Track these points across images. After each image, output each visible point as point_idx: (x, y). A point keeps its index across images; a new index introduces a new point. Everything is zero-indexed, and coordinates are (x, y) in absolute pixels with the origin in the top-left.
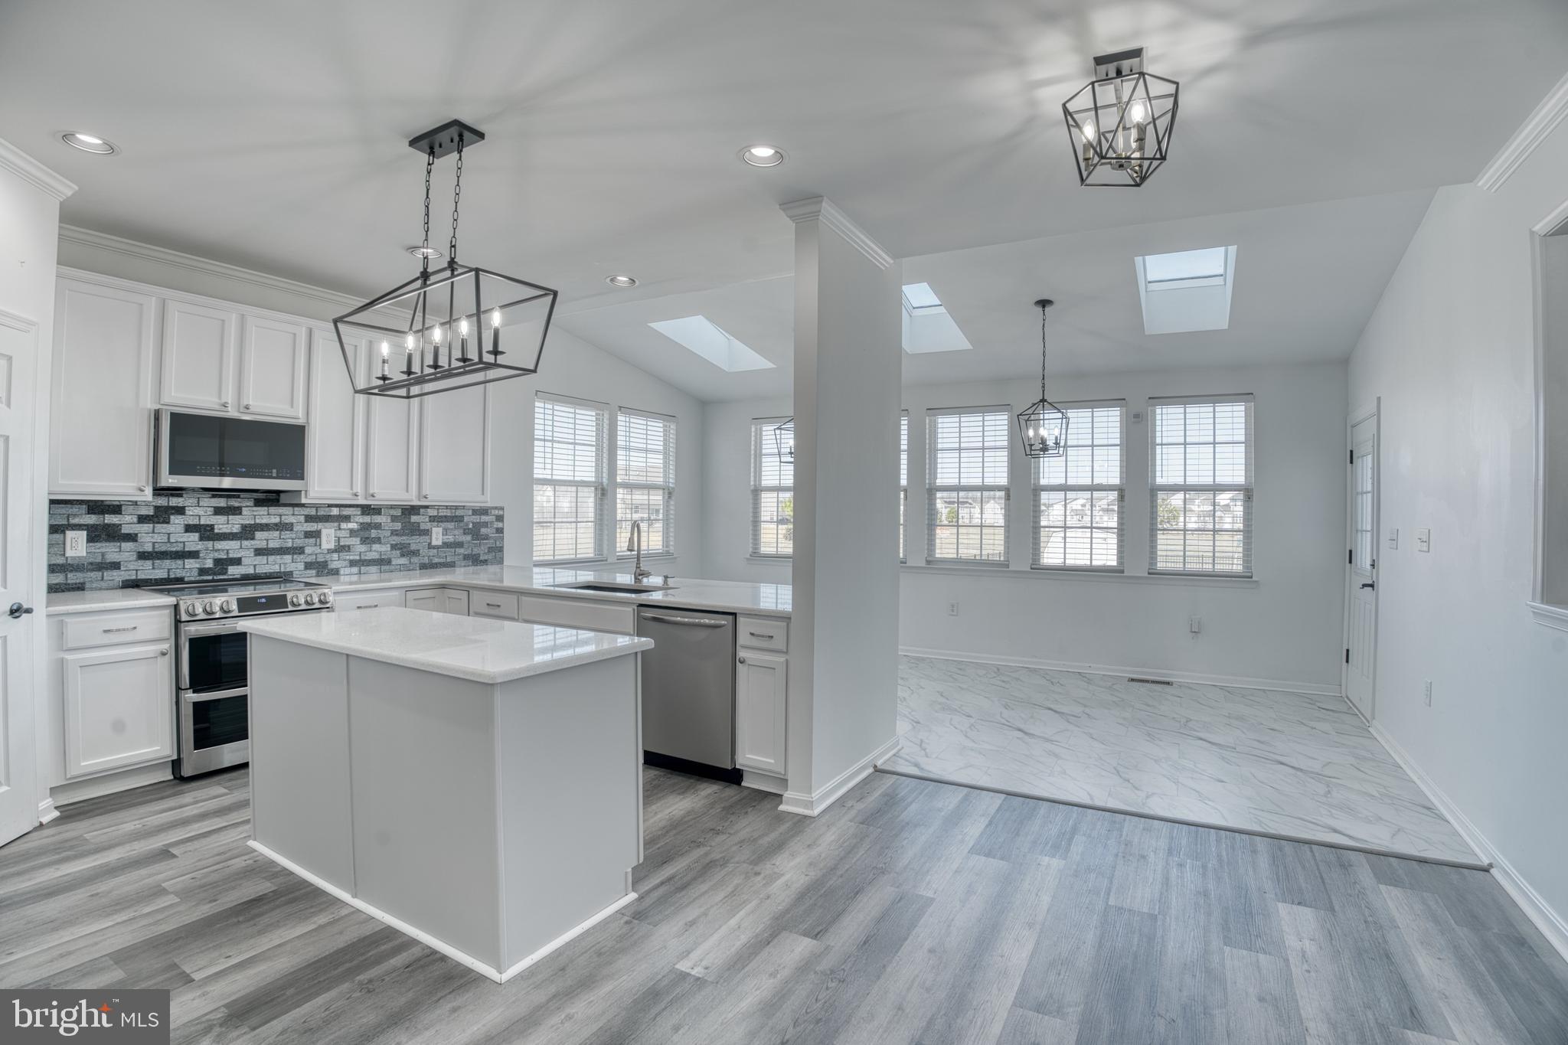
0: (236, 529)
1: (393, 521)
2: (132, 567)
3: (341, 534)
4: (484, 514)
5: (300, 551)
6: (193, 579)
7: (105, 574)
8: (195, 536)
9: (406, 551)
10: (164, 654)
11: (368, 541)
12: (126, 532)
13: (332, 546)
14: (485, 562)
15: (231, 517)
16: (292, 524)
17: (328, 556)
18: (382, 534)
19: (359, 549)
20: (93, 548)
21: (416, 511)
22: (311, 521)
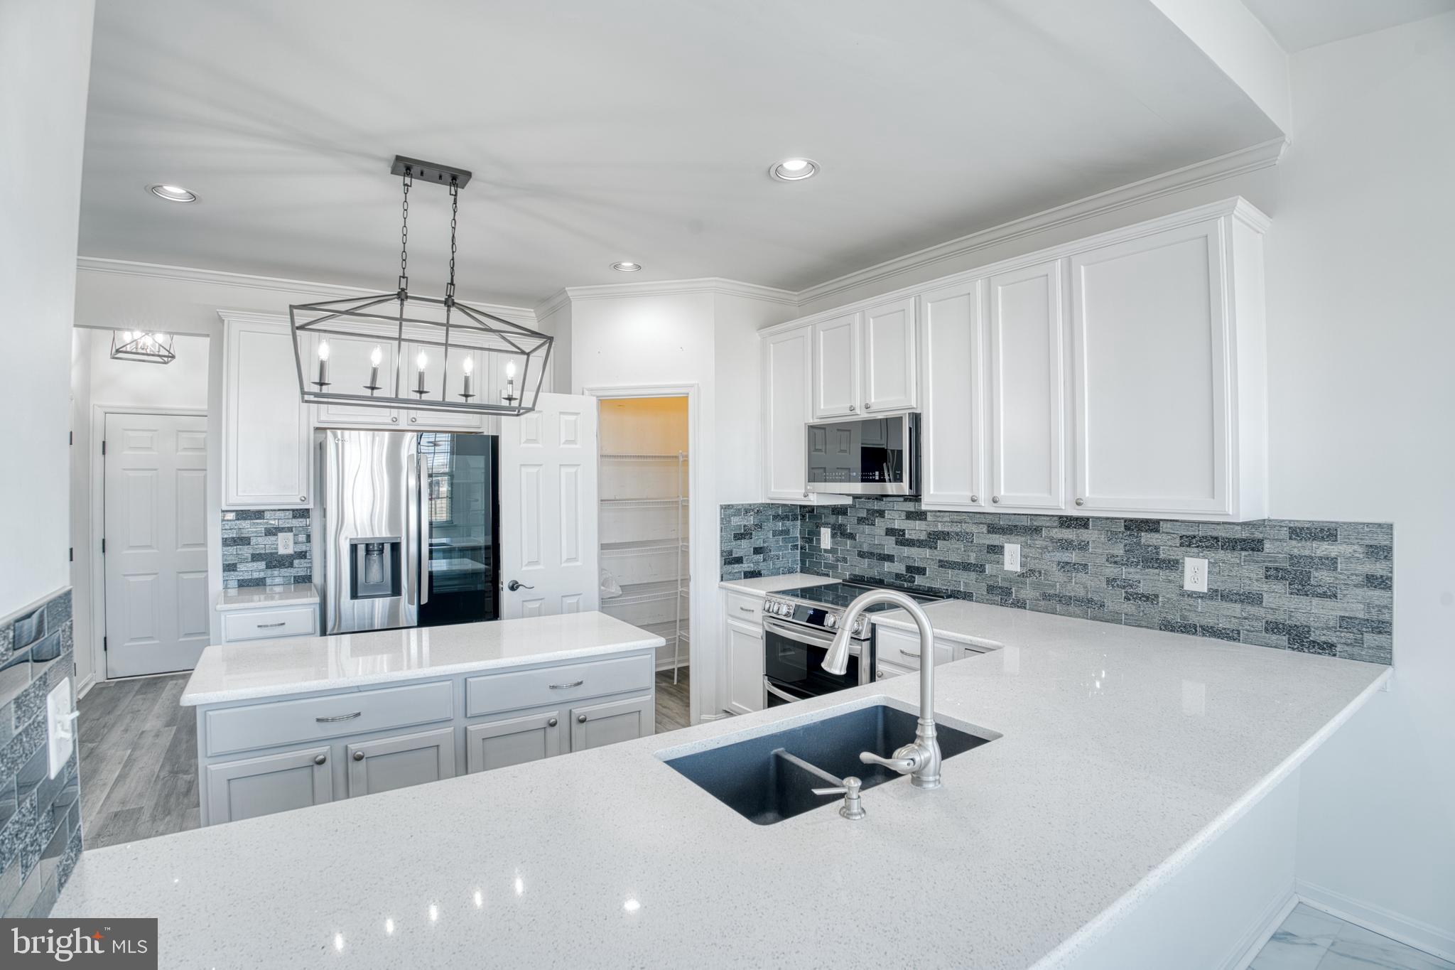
0: (923, 536)
3: (1028, 552)
4: (1323, 540)
5: (981, 569)
8: (892, 540)
9: (1133, 594)
11: (1067, 568)
12: (850, 531)
13: (1018, 568)
14: (1327, 648)
15: (916, 522)
16: (972, 534)
17: (1016, 580)
18: (1090, 559)
20: (834, 543)
21: (1152, 526)
22: (993, 534)
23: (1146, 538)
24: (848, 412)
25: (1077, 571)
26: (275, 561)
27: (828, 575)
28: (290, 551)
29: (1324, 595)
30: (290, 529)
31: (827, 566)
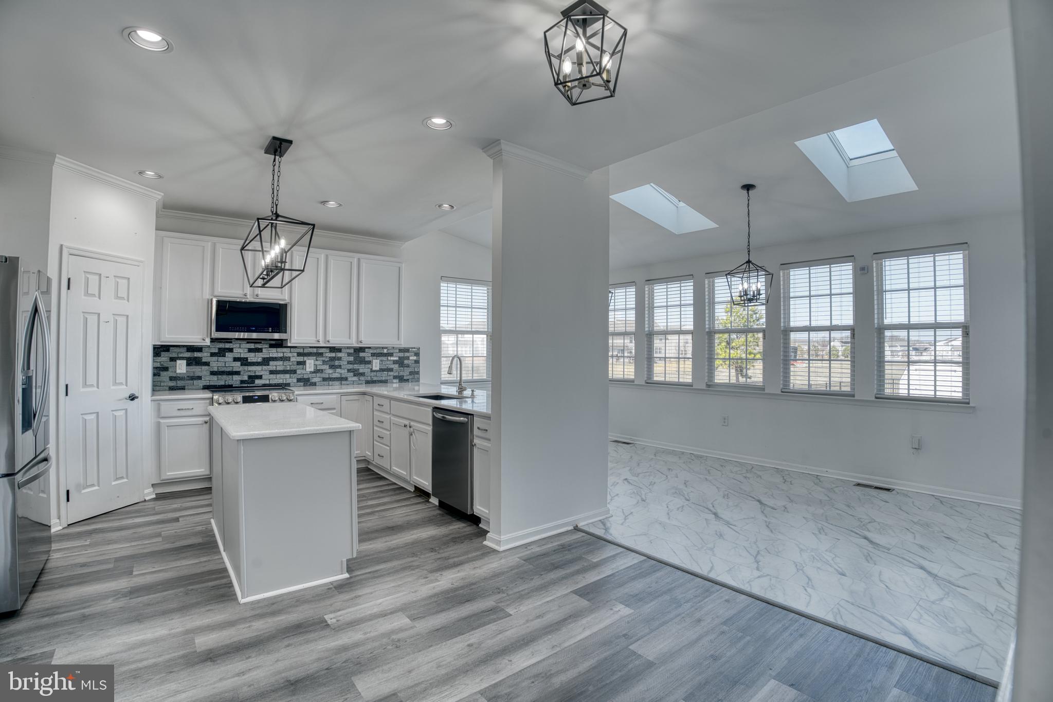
0: (260, 360)
1: (348, 356)
2: (207, 379)
3: (318, 363)
4: (406, 352)
5: (294, 372)
6: (237, 386)
7: (195, 382)
8: (238, 364)
9: (357, 373)
10: (206, 423)
11: (333, 367)
12: (205, 361)
13: (312, 370)
14: (407, 380)
15: (256, 353)
16: (290, 358)
17: (310, 375)
18: (342, 363)
19: (329, 372)
20: (189, 368)
22: (300, 356)
23: (362, 354)
24: (242, 296)
25: (337, 368)
29: (407, 367)
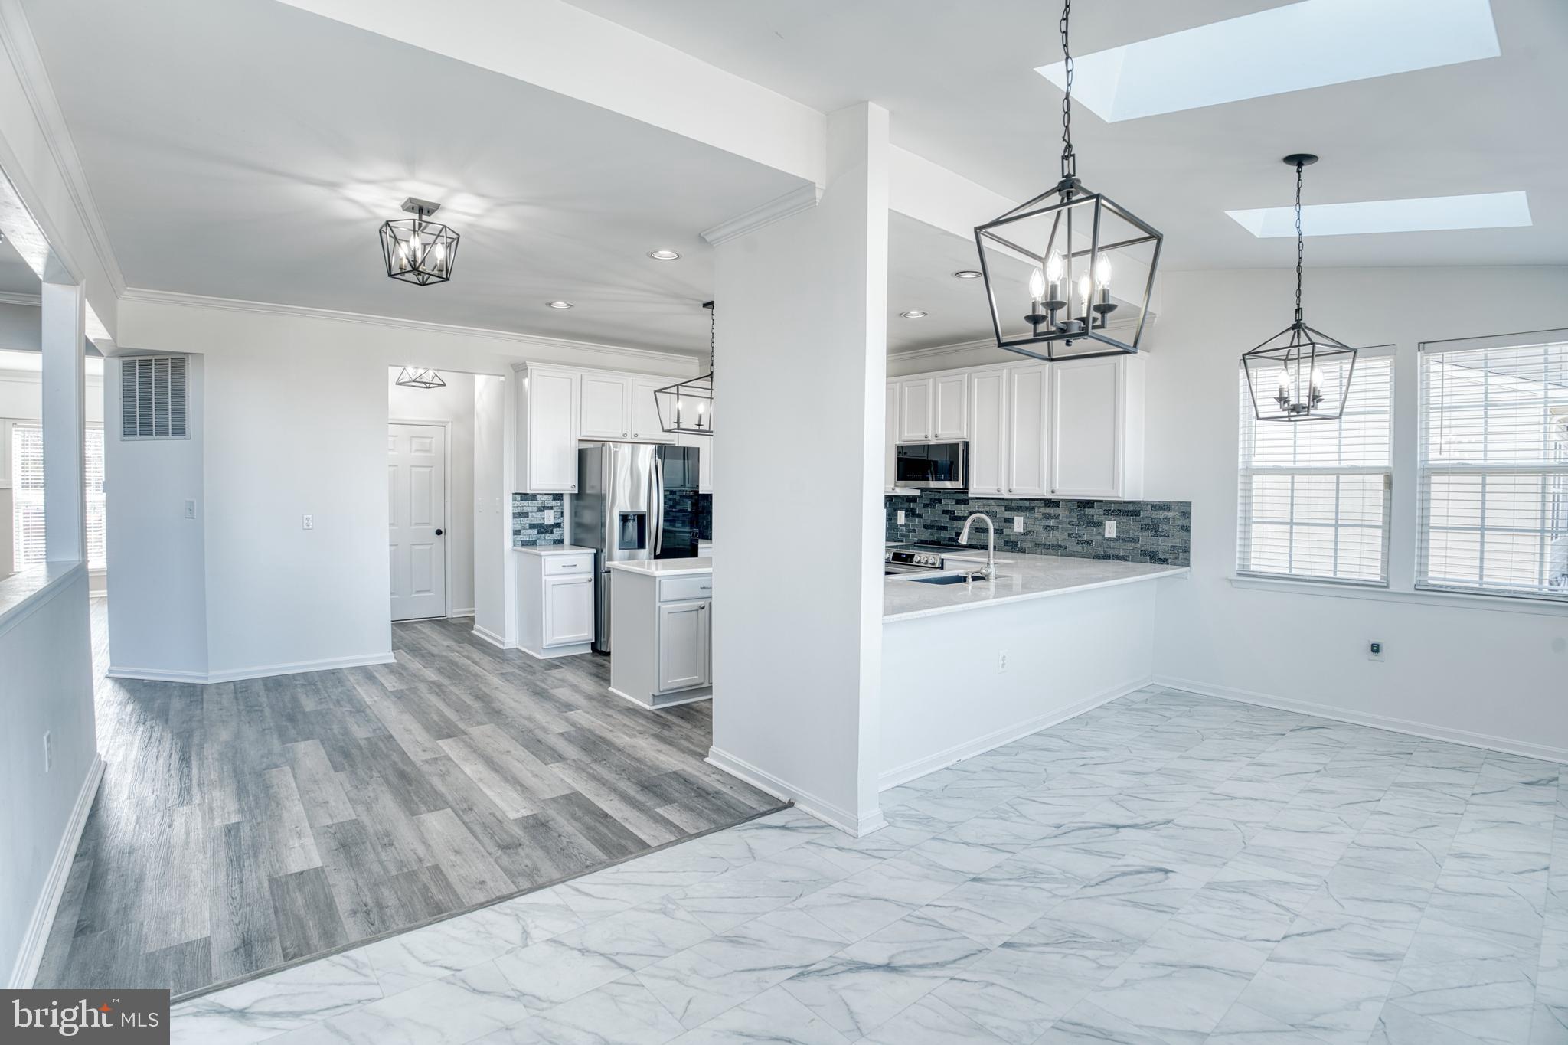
1: (1069, 513)
2: (924, 534)
3: (1030, 521)
9: (1081, 541)
11: (1048, 529)
12: (918, 513)
13: (1022, 530)
16: (996, 512)
17: (1020, 537)
18: (1059, 523)
19: (1042, 534)
20: (906, 520)
21: (1088, 504)
22: (1009, 511)
23: (1088, 511)
24: (924, 438)
25: (1053, 531)
26: (543, 529)
27: (902, 541)
28: (552, 522)
29: (1164, 536)
30: (551, 508)
31: (902, 536)
